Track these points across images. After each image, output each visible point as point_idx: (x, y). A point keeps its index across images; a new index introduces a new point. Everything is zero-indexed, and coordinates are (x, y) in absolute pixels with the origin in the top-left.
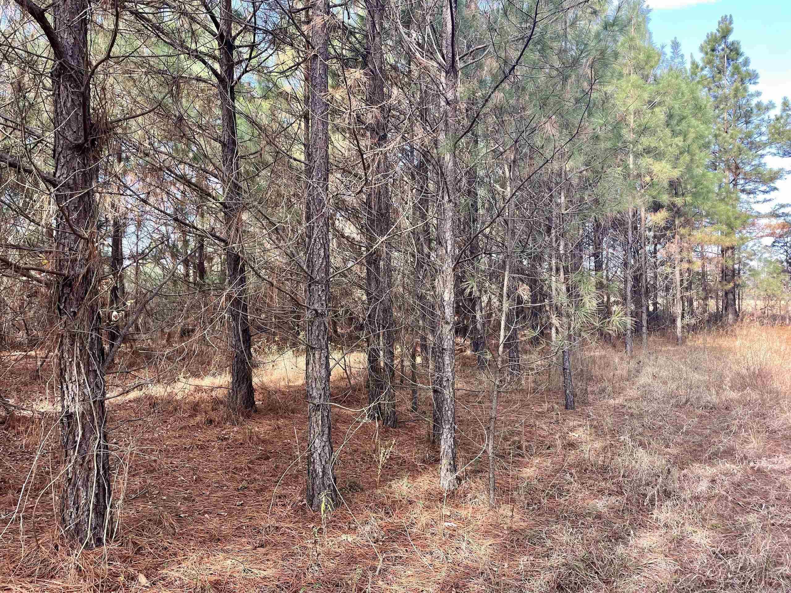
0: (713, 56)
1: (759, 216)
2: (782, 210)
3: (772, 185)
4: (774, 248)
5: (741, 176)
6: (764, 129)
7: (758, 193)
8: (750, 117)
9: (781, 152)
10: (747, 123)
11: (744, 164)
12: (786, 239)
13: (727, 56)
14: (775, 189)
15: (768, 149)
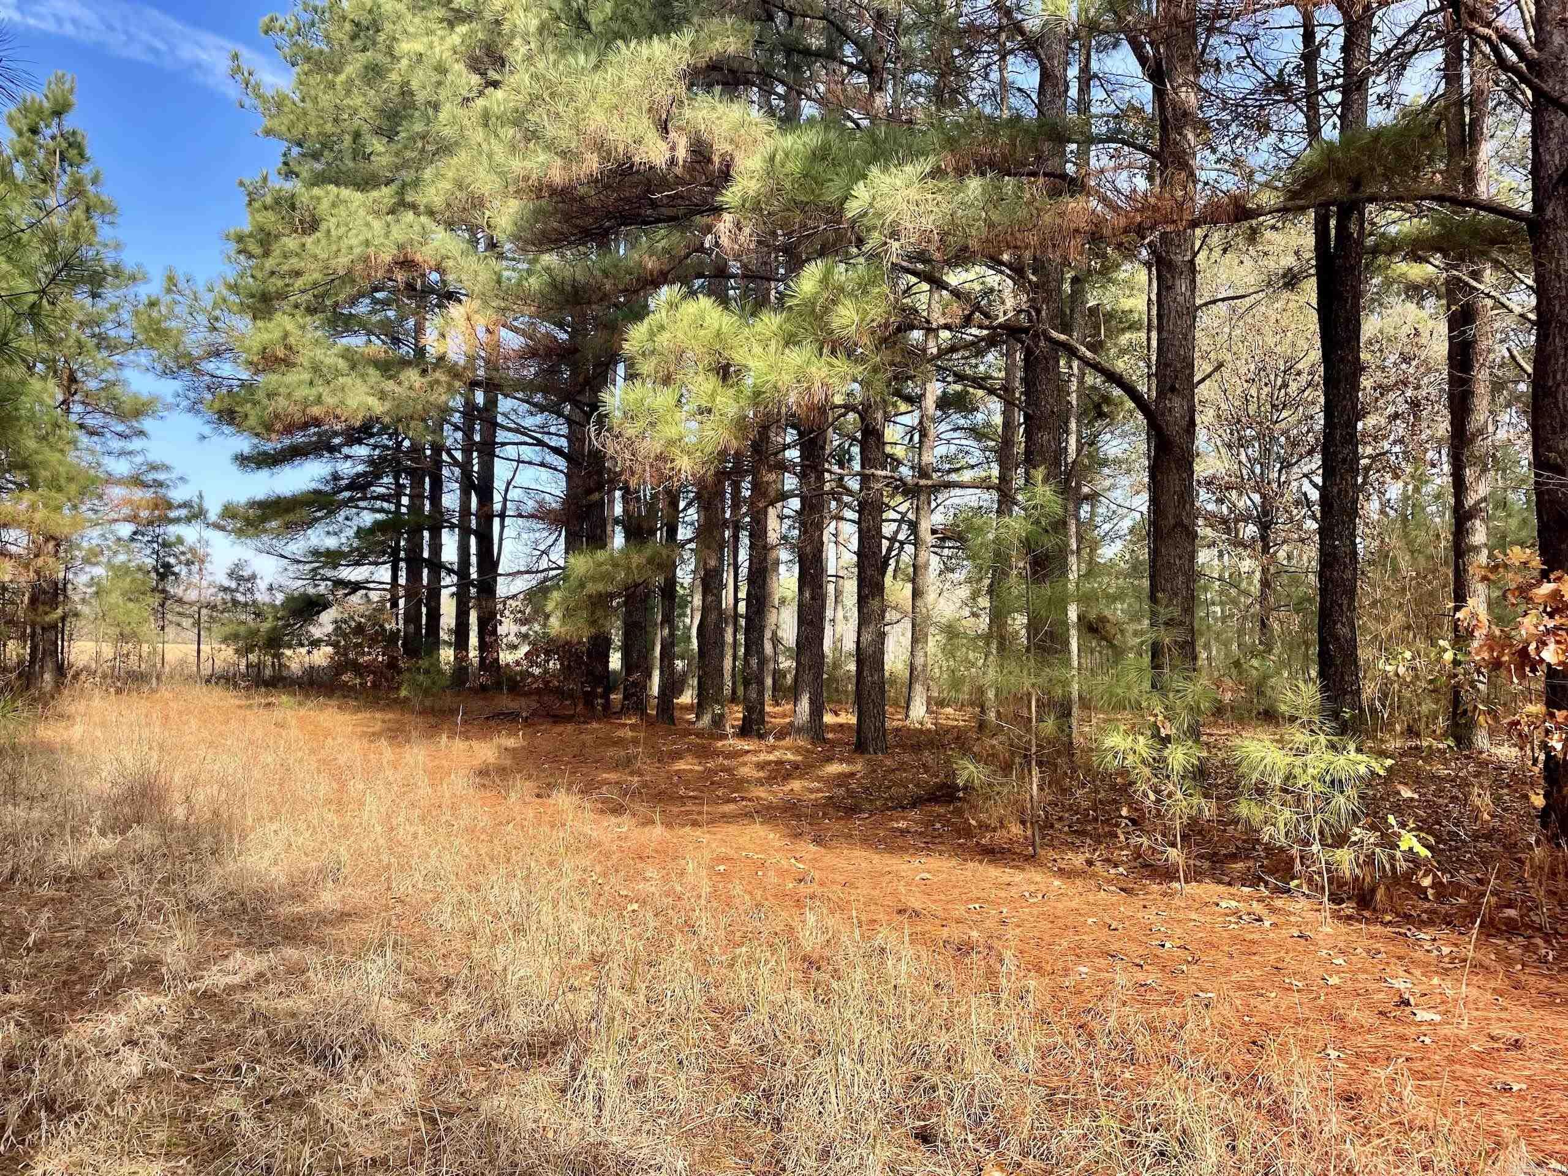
0: (34, 142)
1: (111, 480)
2: (150, 477)
3: (135, 424)
4: (134, 545)
5: (76, 398)
6: (125, 316)
7: (108, 436)
8: (100, 286)
9: (159, 367)
10: (94, 295)
11: (86, 374)
12: (157, 530)
13: (61, 153)
14: (141, 433)
15: (131, 355)
